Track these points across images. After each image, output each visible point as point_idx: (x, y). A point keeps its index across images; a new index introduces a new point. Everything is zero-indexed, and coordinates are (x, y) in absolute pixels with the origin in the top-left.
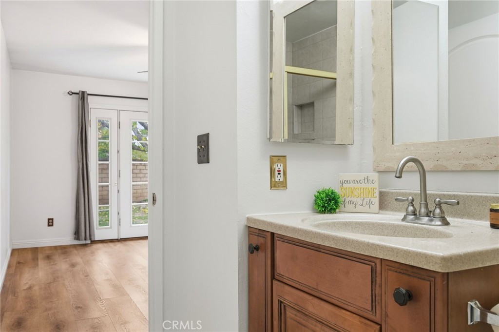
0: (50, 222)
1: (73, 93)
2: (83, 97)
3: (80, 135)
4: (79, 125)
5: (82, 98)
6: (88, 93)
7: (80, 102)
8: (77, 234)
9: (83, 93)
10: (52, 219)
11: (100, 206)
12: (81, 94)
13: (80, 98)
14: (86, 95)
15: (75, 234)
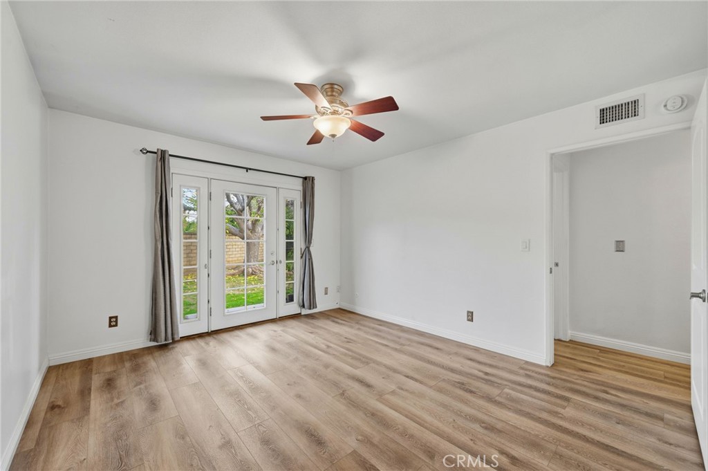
0: (113, 322)
1: (148, 152)
2: (162, 157)
3: (158, 206)
4: (156, 193)
5: (161, 159)
6: (170, 153)
7: (159, 164)
8: (154, 333)
9: (163, 153)
10: (116, 317)
11: (185, 294)
12: (159, 153)
13: (159, 158)
14: (167, 156)
15: (151, 334)
